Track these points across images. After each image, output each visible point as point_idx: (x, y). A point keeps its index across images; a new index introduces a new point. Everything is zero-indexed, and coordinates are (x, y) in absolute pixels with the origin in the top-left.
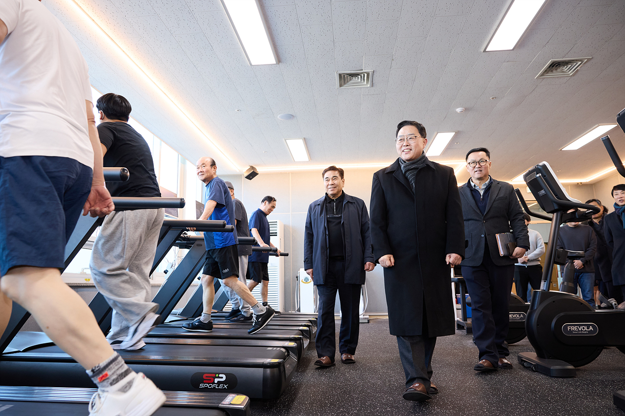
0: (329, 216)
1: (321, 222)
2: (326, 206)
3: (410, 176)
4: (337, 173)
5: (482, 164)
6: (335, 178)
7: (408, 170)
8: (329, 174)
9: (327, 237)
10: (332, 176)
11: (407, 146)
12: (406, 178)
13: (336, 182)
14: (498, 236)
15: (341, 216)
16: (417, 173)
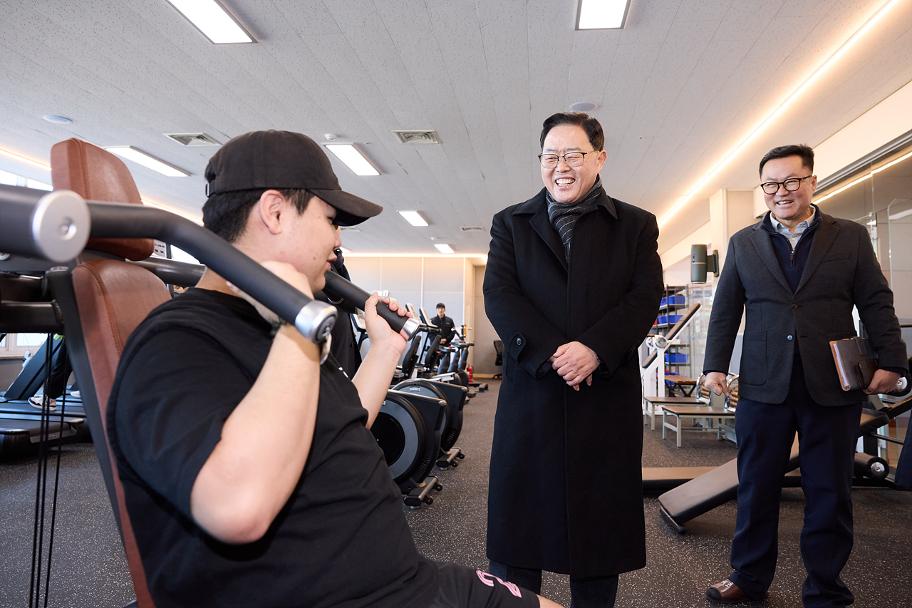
3: (564, 227)
5: (792, 187)
7: (561, 215)
11: (565, 171)
12: (556, 232)
14: (834, 345)
16: (577, 223)
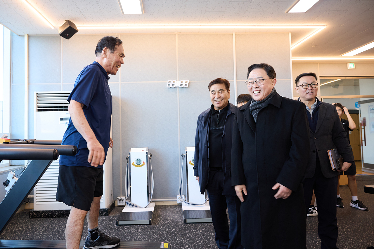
0: (211, 128)
1: (204, 135)
2: (210, 118)
4: (223, 87)
6: (221, 91)
8: (216, 87)
9: (208, 149)
10: (218, 90)
13: (222, 95)
15: (223, 128)
